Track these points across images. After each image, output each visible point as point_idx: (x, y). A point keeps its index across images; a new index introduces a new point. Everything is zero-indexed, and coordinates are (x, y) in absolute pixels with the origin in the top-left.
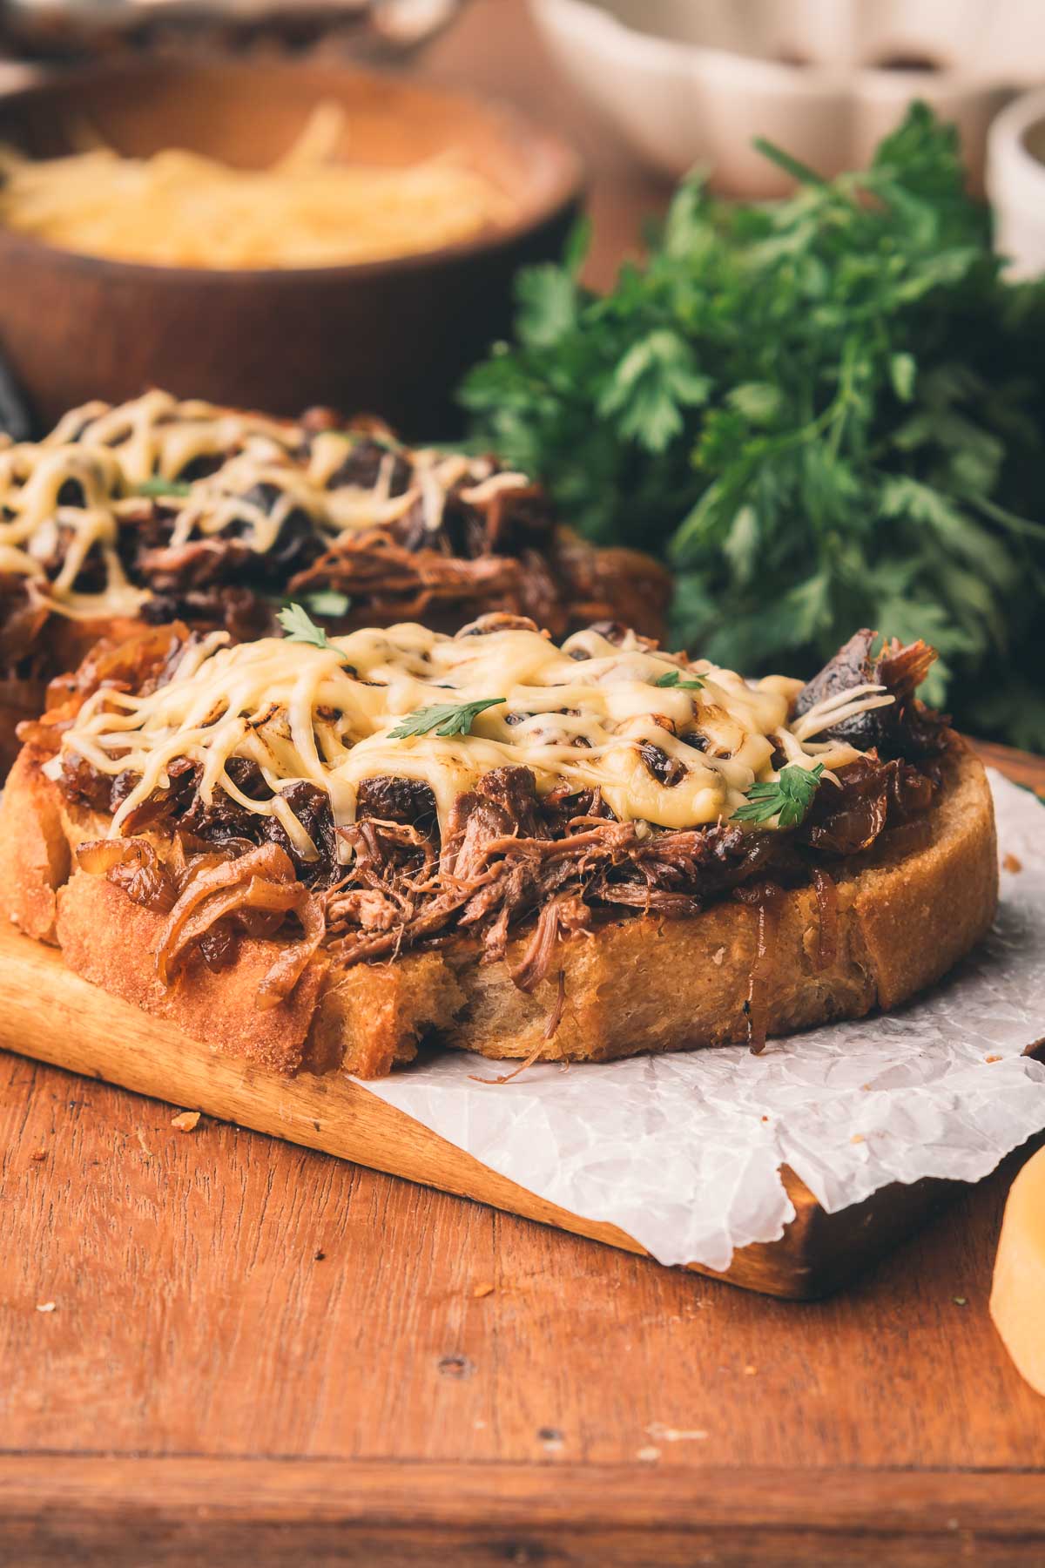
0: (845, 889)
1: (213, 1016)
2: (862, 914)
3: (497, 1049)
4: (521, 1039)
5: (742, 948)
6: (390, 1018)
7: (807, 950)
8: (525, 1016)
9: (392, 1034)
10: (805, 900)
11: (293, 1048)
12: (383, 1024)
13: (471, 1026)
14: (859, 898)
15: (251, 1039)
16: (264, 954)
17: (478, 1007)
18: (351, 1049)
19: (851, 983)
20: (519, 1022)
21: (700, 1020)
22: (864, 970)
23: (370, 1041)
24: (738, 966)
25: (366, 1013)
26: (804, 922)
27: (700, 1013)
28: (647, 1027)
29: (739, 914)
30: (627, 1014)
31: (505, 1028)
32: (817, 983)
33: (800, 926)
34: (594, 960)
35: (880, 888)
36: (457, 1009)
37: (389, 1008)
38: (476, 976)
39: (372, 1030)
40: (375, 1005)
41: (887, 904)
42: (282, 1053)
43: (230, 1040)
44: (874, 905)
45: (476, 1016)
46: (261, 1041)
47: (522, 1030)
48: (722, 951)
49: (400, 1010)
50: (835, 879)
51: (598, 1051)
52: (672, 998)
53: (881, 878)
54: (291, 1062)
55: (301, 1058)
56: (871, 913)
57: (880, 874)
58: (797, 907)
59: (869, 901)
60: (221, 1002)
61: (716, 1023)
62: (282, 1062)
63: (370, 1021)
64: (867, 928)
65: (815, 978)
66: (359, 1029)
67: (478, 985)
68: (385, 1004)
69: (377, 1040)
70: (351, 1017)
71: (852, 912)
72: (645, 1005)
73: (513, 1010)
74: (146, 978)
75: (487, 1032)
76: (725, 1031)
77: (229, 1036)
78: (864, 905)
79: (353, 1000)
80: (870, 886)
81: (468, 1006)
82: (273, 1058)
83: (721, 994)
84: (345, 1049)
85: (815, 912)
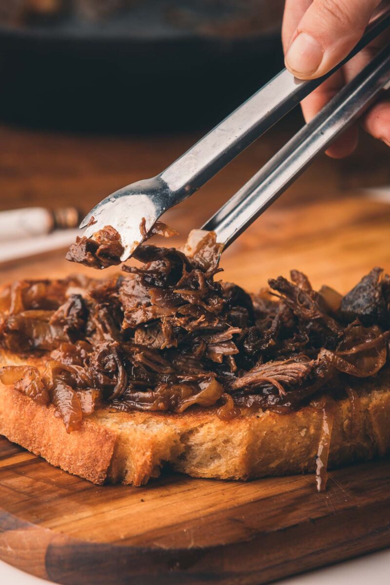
0: (364, 401)
1: (64, 454)
2: (372, 413)
3: (197, 474)
4: (209, 469)
5: (314, 428)
6: (149, 458)
7: (345, 430)
8: (211, 458)
9: (149, 466)
10: (345, 406)
11: (102, 471)
12: (146, 462)
13: (186, 462)
14: (371, 405)
15: (82, 466)
16: (89, 427)
17: (189, 453)
18: (129, 472)
19: (365, 444)
20: (208, 461)
21: (293, 462)
22: (371, 438)
23: (139, 469)
24: (312, 437)
25: (137, 456)
26: (344, 417)
27: (294, 458)
28: (269, 464)
29: (313, 412)
30: (260, 459)
31: (201, 464)
32: (349, 445)
33: (342, 418)
34: (245, 434)
35: (380, 400)
36: (180, 454)
37: (148, 454)
38: (189, 439)
39: (140, 463)
40: (142, 452)
41: (383, 408)
42: (97, 473)
43: (72, 466)
44: (377, 408)
45: (188, 457)
46: (87, 468)
47: (210, 465)
48: (305, 430)
49: (154, 455)
50: (360, 395)
51: (245, 476)
52: (281, 451)
53: (381, 395)
54: (101, 478)
55: (106, 476)
56: (376, 412)
57: (381, 393)
58: (341, 409)
59: (375, 406)
60: (68, 448)
61: (301, 463)
62: (97, 477)
63: (139, 459)
64: (373, 419)
65: (348, 442)
66: (134, 462)
67: (189, 443)
68: (147, 451)
69: (142, 468)
70: (130, 458)
71: (367, 411)
72: (268, 454)
73: (206, 455)
74: (31, 435)
75: (193, 465)
76: (305, 466)
77: (71, 464)
78: (373, 408)
79: (132, 449)
80: (376, 399)
81: (184, 453)
82: (92, 475)
83: (303, 449)
84: (127, 472)
85: (349, 412)
